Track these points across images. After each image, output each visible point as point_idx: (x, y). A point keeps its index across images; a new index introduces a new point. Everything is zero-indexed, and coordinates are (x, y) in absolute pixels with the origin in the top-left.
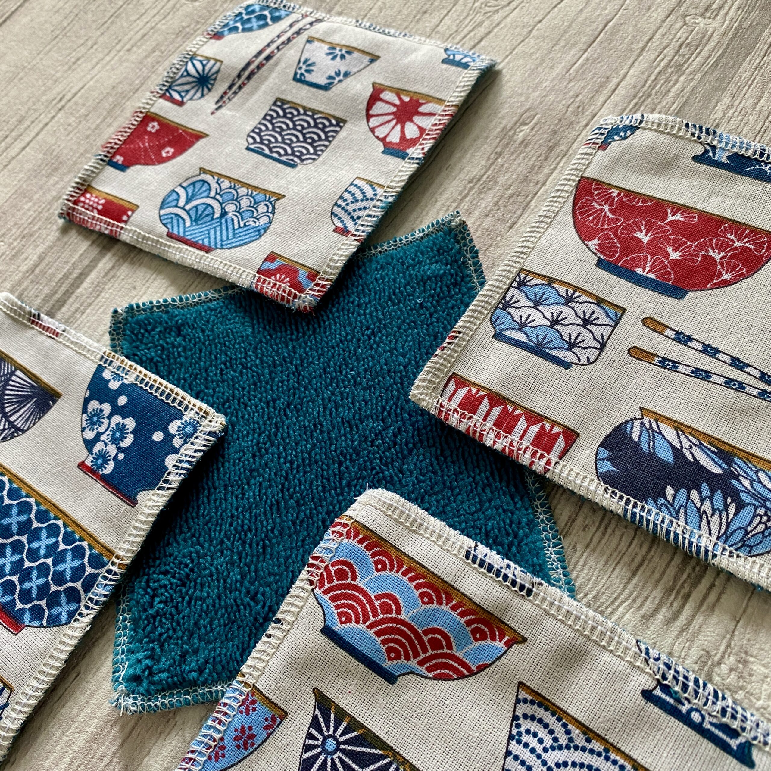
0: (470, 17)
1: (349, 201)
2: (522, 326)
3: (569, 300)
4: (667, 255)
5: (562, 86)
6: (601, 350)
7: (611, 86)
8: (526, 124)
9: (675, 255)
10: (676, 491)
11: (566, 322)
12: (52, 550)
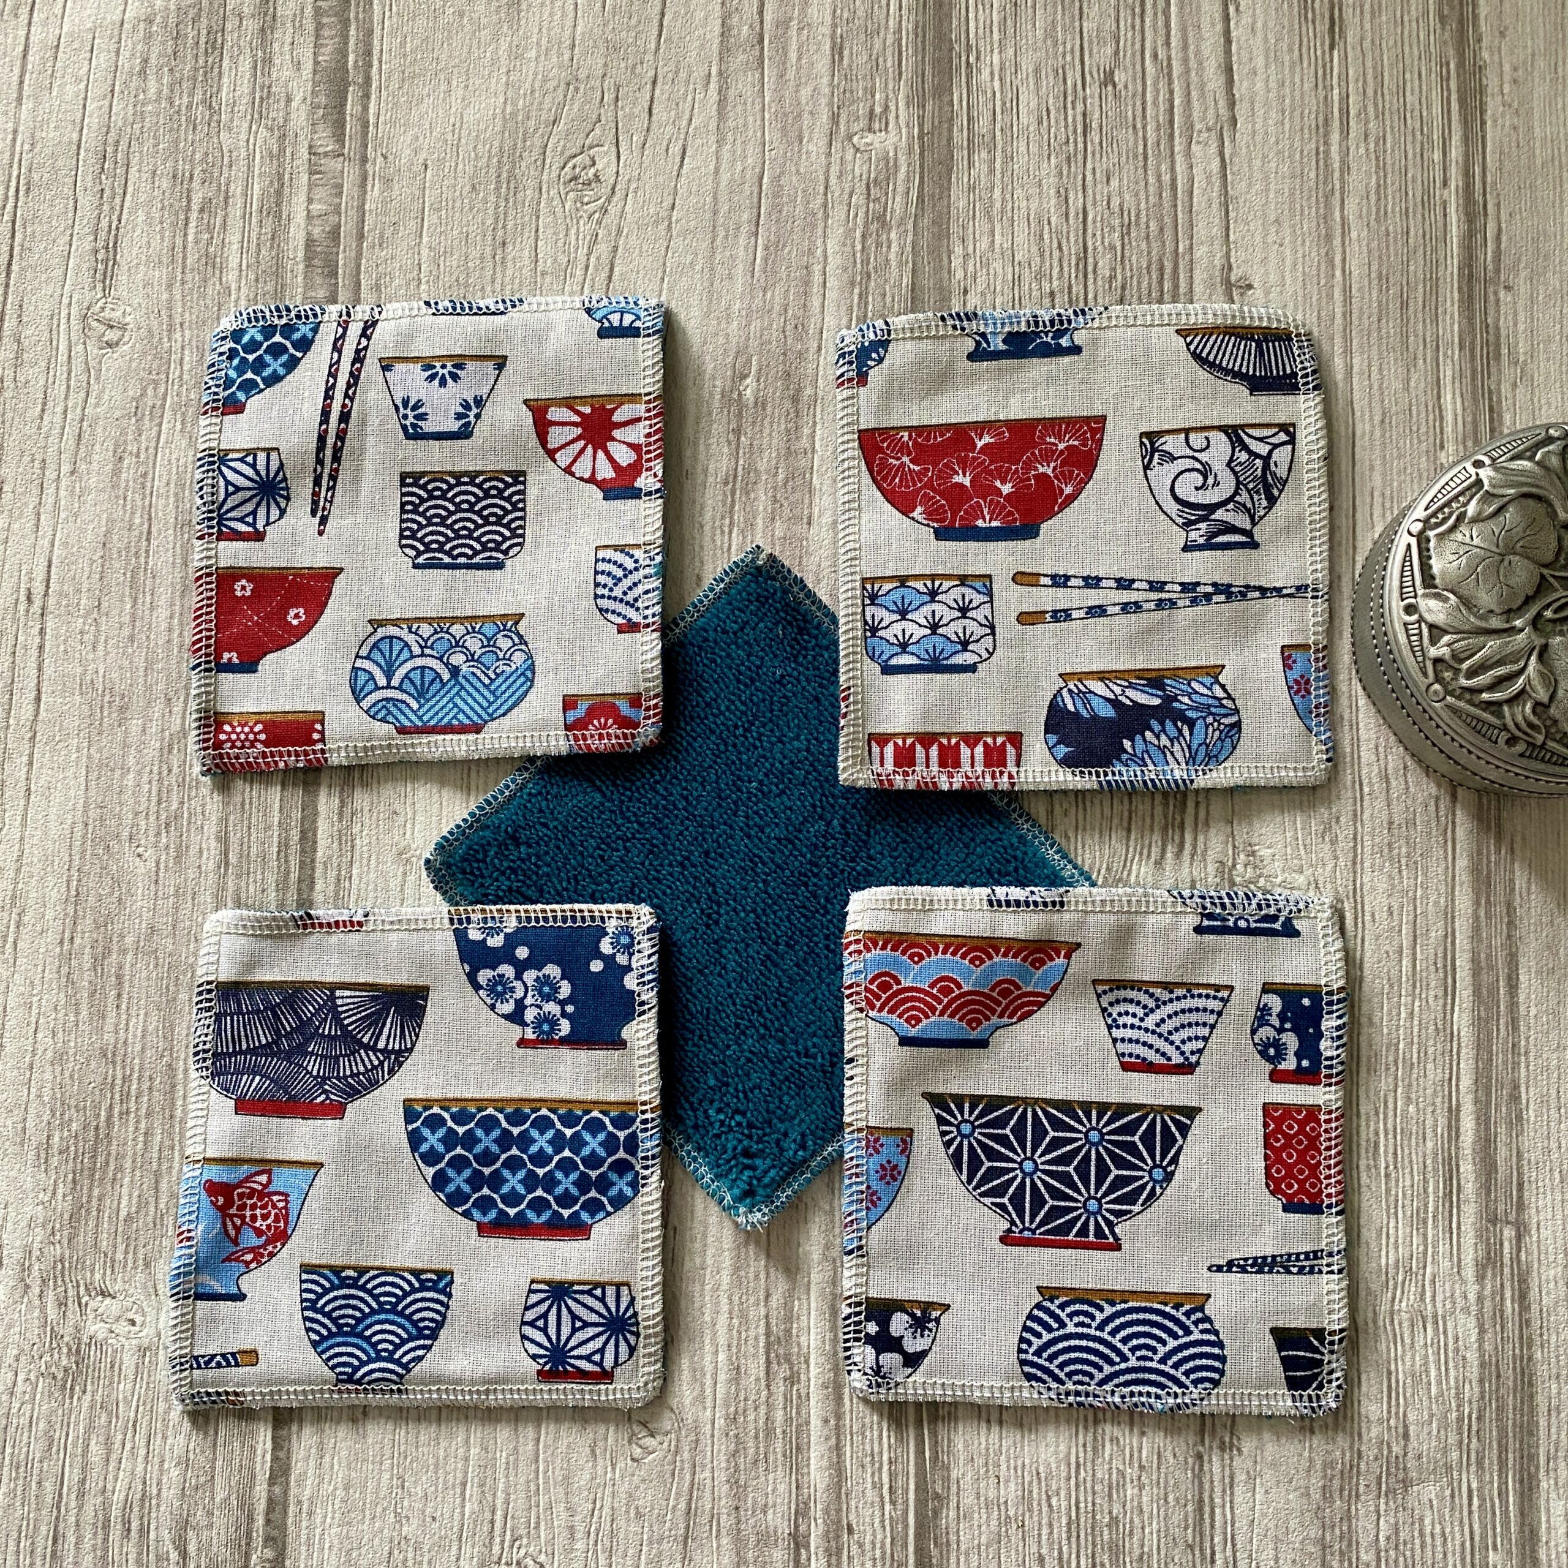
0: (573, 231)
1: (610, 585)
2: (904, 646)
3: (933, 594)
4: (999, 492)
5: (758, 301)
6: (993, 634)
7: (817, 278)
8: (746, 376)
9: (1007, 489)
10: (1132, 741)
11: (944, 621)
12: (558, 1142)
